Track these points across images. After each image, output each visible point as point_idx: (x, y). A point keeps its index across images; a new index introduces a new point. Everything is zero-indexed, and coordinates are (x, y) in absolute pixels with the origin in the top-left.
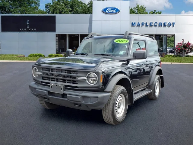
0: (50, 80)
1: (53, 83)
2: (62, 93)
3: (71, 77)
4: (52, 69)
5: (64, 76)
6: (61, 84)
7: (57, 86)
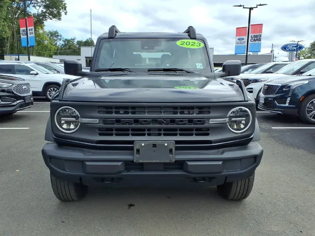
0: (128, 135)
1: (141, 141)
2: (174, 161)
3: (191, 121)
4: (133, 108)
5: (173, 121)
6: (168, 141)
7: (154, 146)
